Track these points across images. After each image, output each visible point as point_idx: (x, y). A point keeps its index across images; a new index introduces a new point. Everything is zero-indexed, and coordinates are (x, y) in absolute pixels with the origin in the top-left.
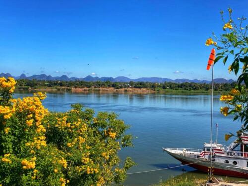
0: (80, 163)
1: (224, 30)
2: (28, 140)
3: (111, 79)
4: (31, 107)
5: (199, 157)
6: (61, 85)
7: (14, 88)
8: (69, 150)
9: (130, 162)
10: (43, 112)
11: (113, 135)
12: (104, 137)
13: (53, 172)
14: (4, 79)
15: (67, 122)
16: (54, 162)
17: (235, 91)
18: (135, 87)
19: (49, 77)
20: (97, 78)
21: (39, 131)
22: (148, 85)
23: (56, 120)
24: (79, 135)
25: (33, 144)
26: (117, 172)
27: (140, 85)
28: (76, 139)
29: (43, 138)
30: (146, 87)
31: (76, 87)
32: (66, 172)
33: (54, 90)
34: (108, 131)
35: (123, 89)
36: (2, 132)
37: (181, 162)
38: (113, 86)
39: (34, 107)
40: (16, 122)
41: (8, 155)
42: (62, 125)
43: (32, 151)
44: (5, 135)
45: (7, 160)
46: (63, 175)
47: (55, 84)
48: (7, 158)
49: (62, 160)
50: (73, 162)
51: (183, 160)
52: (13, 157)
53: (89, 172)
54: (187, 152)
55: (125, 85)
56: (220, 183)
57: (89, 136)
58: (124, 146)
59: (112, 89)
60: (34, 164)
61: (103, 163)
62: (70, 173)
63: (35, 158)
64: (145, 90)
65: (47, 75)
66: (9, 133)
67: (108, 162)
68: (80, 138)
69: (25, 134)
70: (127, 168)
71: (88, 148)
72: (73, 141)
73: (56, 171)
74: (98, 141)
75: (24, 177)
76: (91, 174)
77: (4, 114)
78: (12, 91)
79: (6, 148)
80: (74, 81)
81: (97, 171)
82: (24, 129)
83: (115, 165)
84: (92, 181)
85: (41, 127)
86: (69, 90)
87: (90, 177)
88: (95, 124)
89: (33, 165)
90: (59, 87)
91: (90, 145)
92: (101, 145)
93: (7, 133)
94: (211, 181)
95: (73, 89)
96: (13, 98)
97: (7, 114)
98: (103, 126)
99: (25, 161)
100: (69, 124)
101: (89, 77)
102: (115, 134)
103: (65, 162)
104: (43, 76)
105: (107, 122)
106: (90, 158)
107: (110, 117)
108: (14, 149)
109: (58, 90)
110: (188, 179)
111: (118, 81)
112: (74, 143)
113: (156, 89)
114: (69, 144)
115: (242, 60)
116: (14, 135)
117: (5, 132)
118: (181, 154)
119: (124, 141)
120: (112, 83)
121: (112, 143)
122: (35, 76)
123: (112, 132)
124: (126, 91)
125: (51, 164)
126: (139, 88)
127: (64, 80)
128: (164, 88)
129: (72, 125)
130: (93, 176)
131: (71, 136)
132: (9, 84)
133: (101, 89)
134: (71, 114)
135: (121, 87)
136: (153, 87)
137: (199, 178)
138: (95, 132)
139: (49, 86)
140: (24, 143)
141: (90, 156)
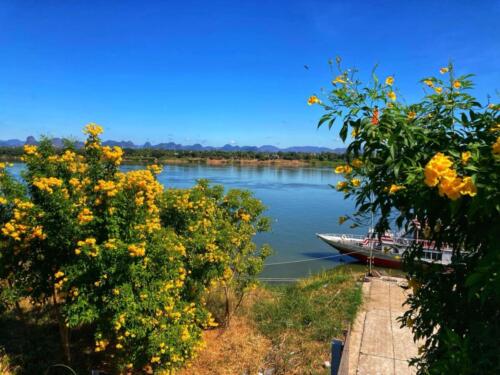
0: (203, 251)
1: (334, 85)
2: (138, 222)
3: (254, 148)
4: (141, 183)
5: (361, 245)
6: (194, 155)
7: (121, 159)
8: (190, 234)
9: (267, 249)
10: (157, 189)
11: (246, 217)
12: (235, 220)
13: (168, 260)
14: (108, 148)
15: (189, 200)
16: (169, 249)
17: (358, 162)
18: (285, 158)
19: (179, 146)
20: (237, 147)
21: (151, 211)
22: (301, 156)
23: (175, 199)
24: (205, 217)
25: (143, 227)
26: (250, 262)
27: (290, 155)
28: (199, 222)
29: (157, 220)
30: (298, 158)
31: (211, 159)
32: (186, 260)
33: (185, 162)
34: (240, 213)
35: (270, 161)
36: (106, 213)
37: (338, 251)
38: (257, 157)
39: (145, 182)
40: (123, 201)
41: (113, 240)
42: (183, 204)
43: (142, 236)
44: (109, 216)
45: (112, 246)
46: (182, 265)
47: (187, 154)
48: (112, 243)
49: (178, 246)
50: (194, 249)
51: (342, 249)
52: (120, 242)
53: (212, 260)
54: (346, 239)
55: (272, 157)
56: (382, 277)
57: (217, 218)
58: (261, 230)
59: (255, 160)
60: (144, 250)
61: (234, 251)
62: (191, 262)
63: (144, 244)
64: (297, 162)
65: (177, 143)
66: (114, 214)
67: (240, 250)
68: (205, 220)
69: (134, 215)
70: (263, 257)
71: (215, 232)
72: (196, 224)
73: (171, 259)
74: (228, 224)
75: (133, 267)
76: (215, 264)
77: (107, 191)
78: (118, 162)
79: (111, 232)
80: (209, 150)
81: (222, 259)
82: (133, 209)
83: (250, 253)
84: (216, 271)
85: (154, 206)
86: (203, 163)
87: (214, 267)
88: (225, 204)
89: (142, 251)
90: (190, 159)
91: (219, 229)
92: (231, 229)
93: (111, 213)
94: (370, 275)
95: (209, 161)
96: (119, 172)
97: (110, 190)
98: (235, 207)
99: (133, 247)
100: (191, 204)
101: (228, 146)
102: (248, 216)
103: (183, 249)
104: (172, 144)
105: (241, 201)
106: (217, 245)
107: (244, 195)
108: (121, 233)
109: (191, 161)
110: (344, 272)
111: (263, 150)
112: (197, 227)
113: (311, 161)
114: (191, 228)
115: (352, 124)
116: (122, 216)
117: (109, 212)
118: (339, 242)
119: (260, 224)
120: (256, 153)
121: (245, 227)
122: (162, 144)
123: (246, 213)
124: (273, 163)
125: (164, 252)
126: (290, 159)
127: (198, 150)
128: (321, 159)
129: (195, 205)
130: (218, 264)
131: (194, 218)
132: (114, 155)
133: (242, 161)
134: (195, 191)
135: (267, 159)
136: (307, 158)
137: (357, 271)
138: (224, 214)
139: (179, 157)
140: (133, 226)
141: (217, 243)
